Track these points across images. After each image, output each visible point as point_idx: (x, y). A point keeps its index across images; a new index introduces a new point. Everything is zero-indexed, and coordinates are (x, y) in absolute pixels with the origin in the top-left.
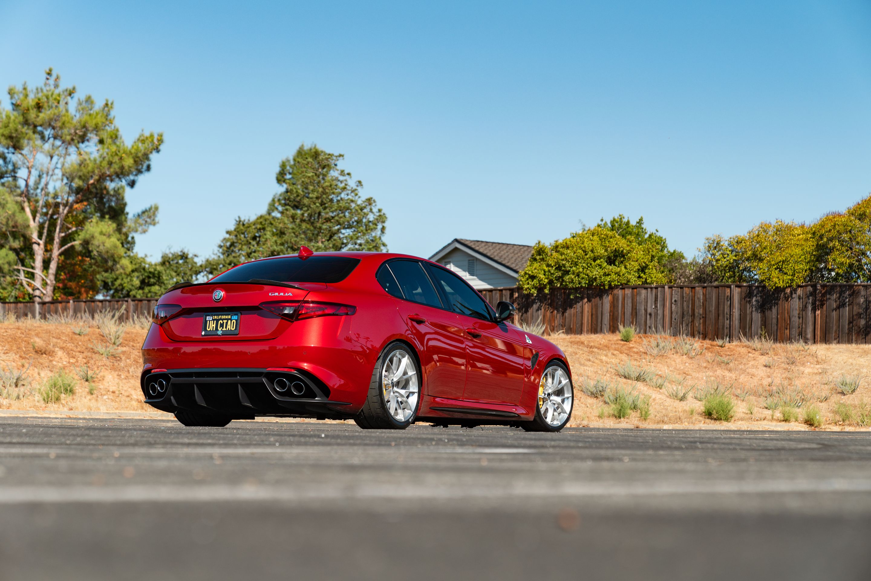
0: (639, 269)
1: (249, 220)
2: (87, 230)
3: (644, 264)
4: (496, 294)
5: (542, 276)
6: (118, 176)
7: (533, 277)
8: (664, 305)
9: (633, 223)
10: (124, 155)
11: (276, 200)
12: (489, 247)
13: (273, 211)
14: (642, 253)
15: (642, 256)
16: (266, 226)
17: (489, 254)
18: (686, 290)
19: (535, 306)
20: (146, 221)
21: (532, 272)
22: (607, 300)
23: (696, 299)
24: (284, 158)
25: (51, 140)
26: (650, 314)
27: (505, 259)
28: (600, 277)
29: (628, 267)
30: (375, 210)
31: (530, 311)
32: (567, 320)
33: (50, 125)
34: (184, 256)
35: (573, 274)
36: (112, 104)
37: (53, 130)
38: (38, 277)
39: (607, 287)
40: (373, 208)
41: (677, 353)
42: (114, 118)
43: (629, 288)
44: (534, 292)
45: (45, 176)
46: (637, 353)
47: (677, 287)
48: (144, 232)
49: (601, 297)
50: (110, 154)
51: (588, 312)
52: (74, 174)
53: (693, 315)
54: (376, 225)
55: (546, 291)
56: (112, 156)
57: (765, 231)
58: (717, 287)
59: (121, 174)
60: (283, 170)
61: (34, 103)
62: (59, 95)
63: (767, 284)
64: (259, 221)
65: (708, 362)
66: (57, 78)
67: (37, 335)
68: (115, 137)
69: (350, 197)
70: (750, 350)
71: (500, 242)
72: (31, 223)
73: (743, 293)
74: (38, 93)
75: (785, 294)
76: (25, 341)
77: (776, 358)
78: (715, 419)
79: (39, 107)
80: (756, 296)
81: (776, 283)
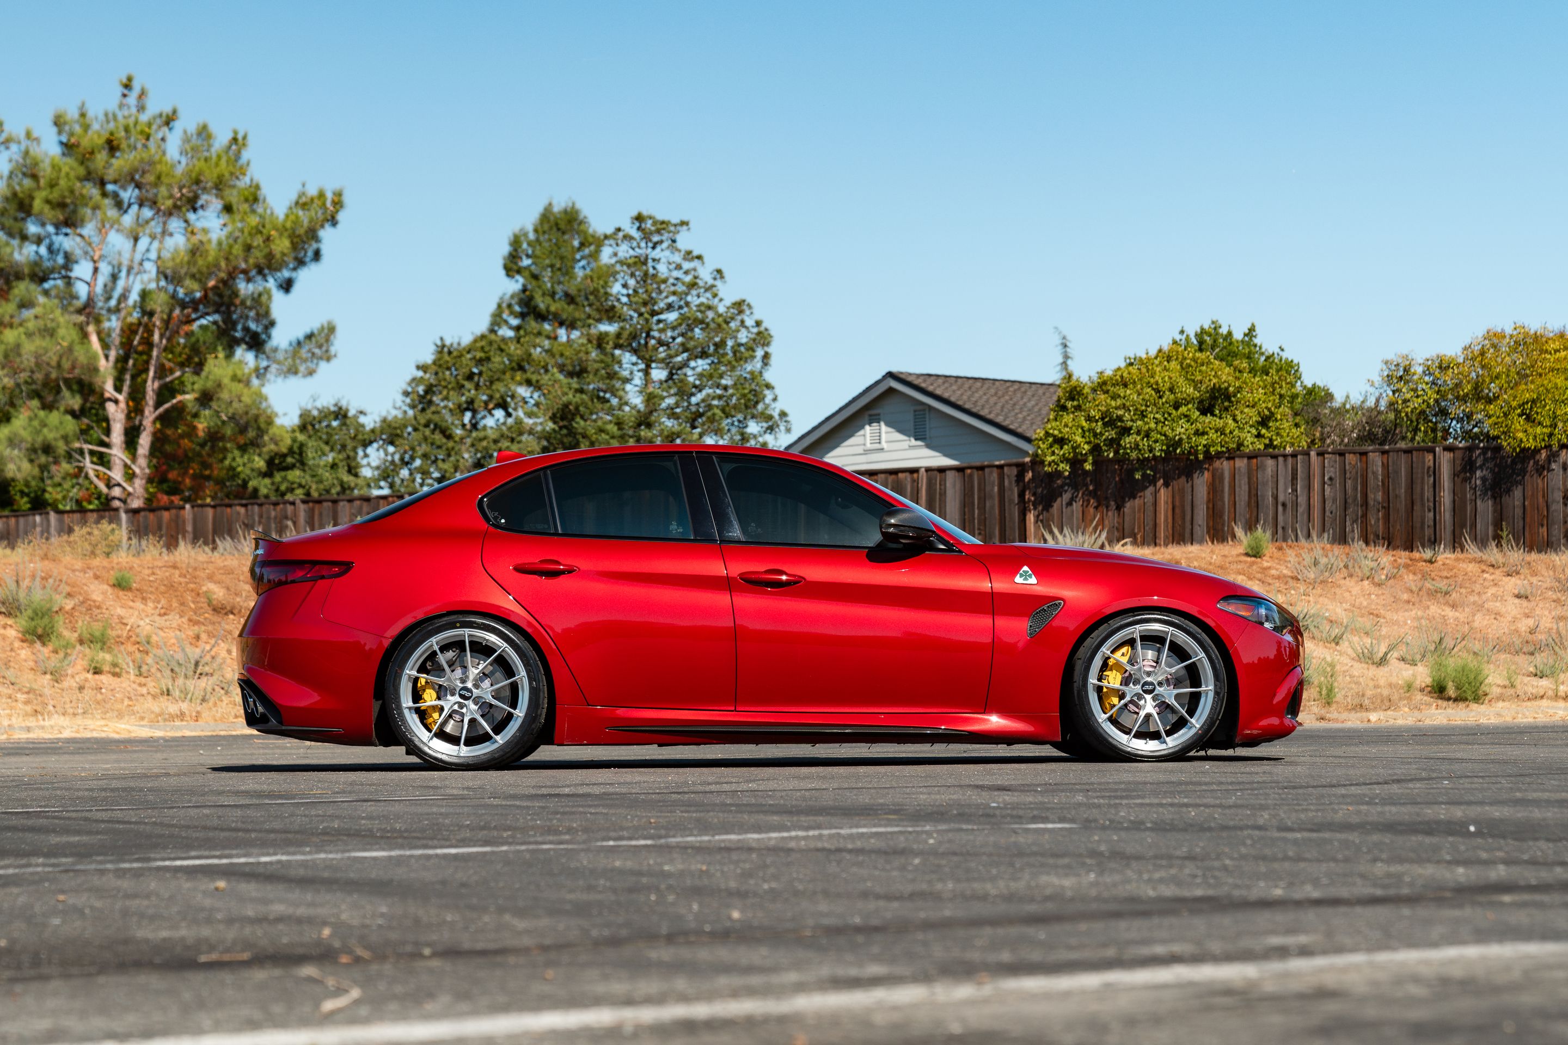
0: (1258, 423)
1: (459, 344)
2: (209, 373)
3: (1267, 412)
4: (991, 473)
5: (1079, 439)
6: (260, 271)
7: (1060, 441)
8: (1309, 488)
9: (1238, 335)
10: (273, 233)
11: (504, 305)
12: (951, 385)
13: (499, 326)
14: (1261, 391)
15: (1263, 398)
16: (492, 353)
17: (953, 399)
18: (1350, 458)
19: (1066, 497)
20: (313, 354)
21: (1060, 432)
22: (1201, 482)
23: (1370, 475)
24: (516, 229)
25: (135, 208)
26: (1284, 505)
27: (983, 407)
28: (1189, 438)
29: (1239, 418)
30: (749, 322)
31: (1056, 505)
32: (1127, 519)
33: (133, 179)
34: (340, 414)
35: (1138, 433)
36: (245, 138)
37: (137, 191)
38: (118, 461)
39: (1201, 457)
40: (746, 318)
41: (1351, 576)
42: (248, 164)
43: (1242, 456)
44: (1065, 468)
45: (123, 274)
46: (1278, 578)
47: (1333, 453)
48: (311, 373)
49: (1189, 476)
50: (246, 231)
51: (1166, 503)
52: (183, 271)
53: (1365, 503)
54: (754, 351)
55: (1088, 467)
56: (250, 234)
57: (1494, 346)
58: (1408, 451)
59: (267, 266)
60: (516, 250)
61: (101, 141)
62: (149, 125)
63: (1505, 444)
64: (479, 345)
65: (1412, 591)
66: (143, 94)
67: (210, 578)
68: (253, 197)
69: (702, 300)
70: (1484, 567)
71: (969, 375)
72: (102, 363)
73: (1458, 462)
74: (108, 122)
75: (1536, 463)
76: (192, 590)
77: (1534, 580)
78: (1456, 700)
79: (112, 147)
80: (1481, 467)
81: (1521, 441)
